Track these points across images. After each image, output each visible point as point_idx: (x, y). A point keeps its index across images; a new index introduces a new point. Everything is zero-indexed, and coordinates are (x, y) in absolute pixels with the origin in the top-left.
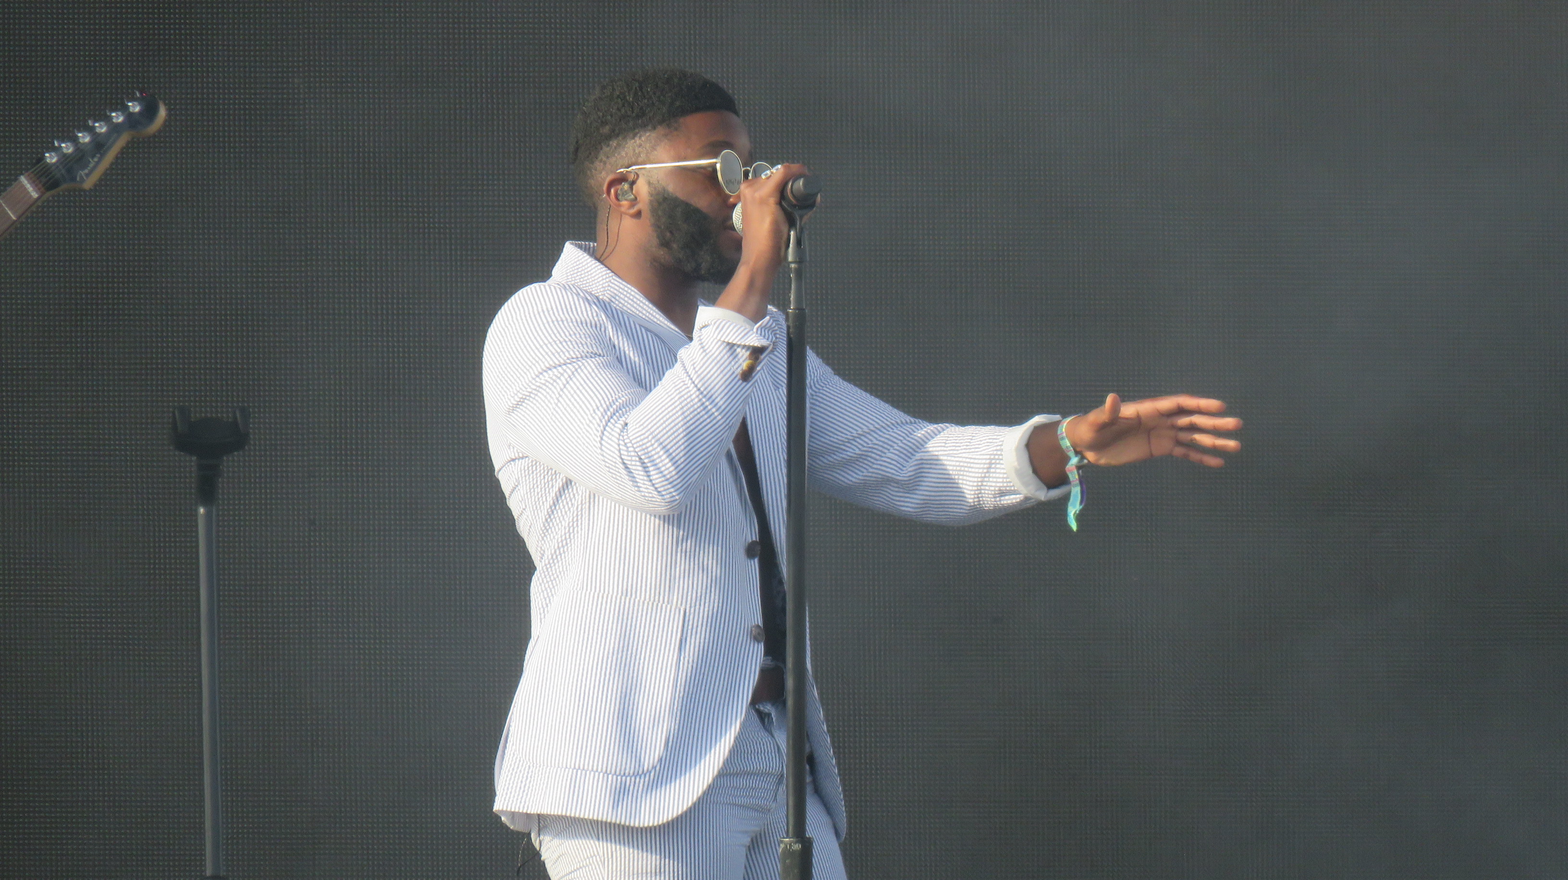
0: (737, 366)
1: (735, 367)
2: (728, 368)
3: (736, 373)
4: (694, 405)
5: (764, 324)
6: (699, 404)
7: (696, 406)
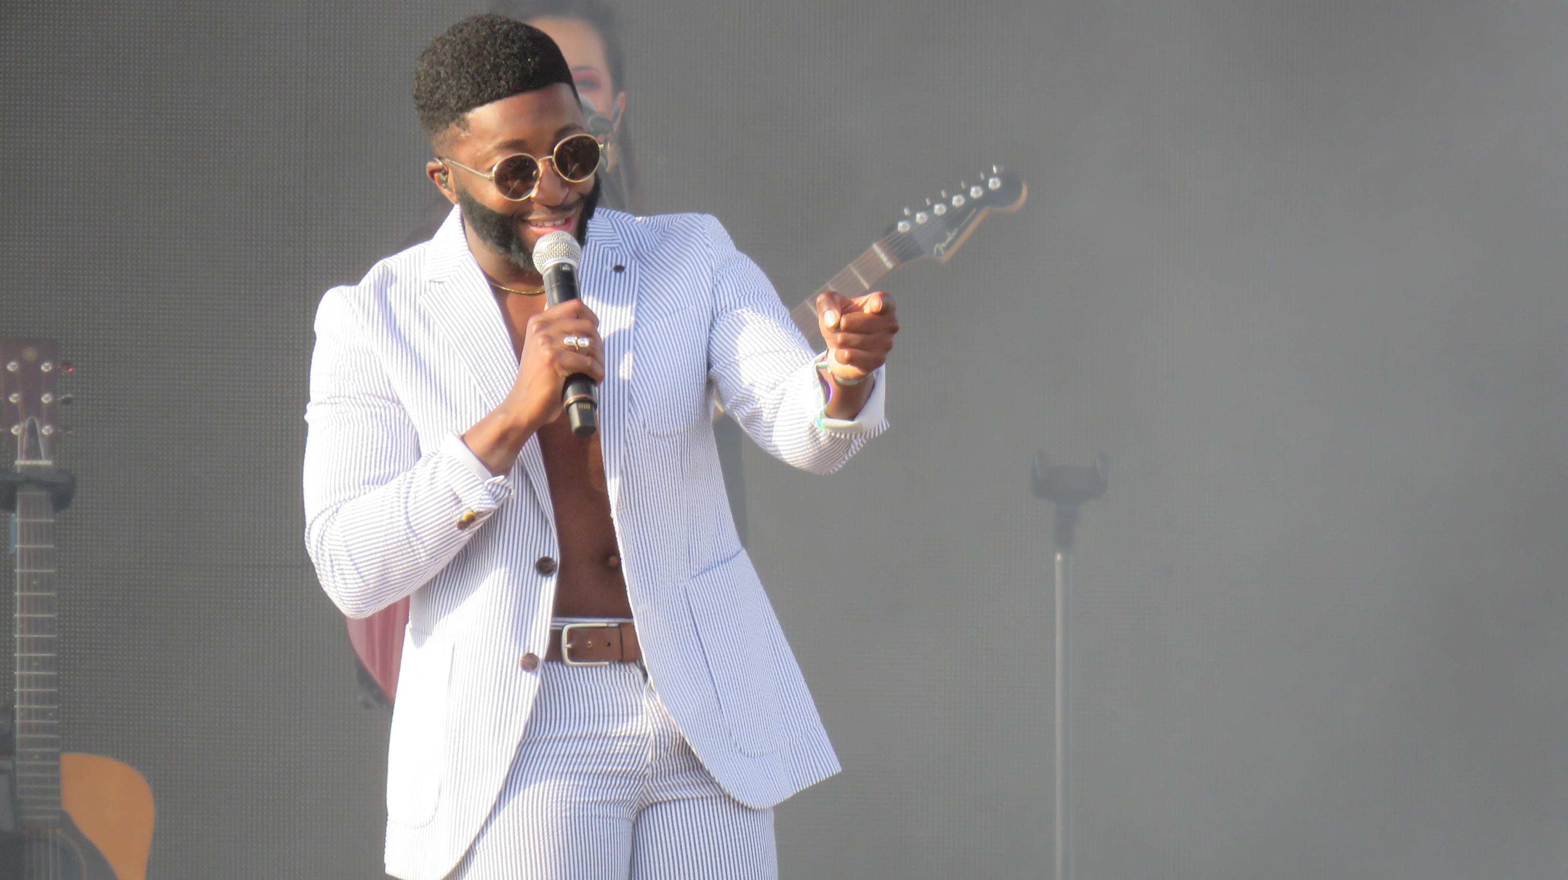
0: (457, 512)
1: (455, 513)
2: (447, 512)
3: (454, 519)
4: (399, 536)
5: (498, 481)
6: (405, 537)
7: (401, 538)
